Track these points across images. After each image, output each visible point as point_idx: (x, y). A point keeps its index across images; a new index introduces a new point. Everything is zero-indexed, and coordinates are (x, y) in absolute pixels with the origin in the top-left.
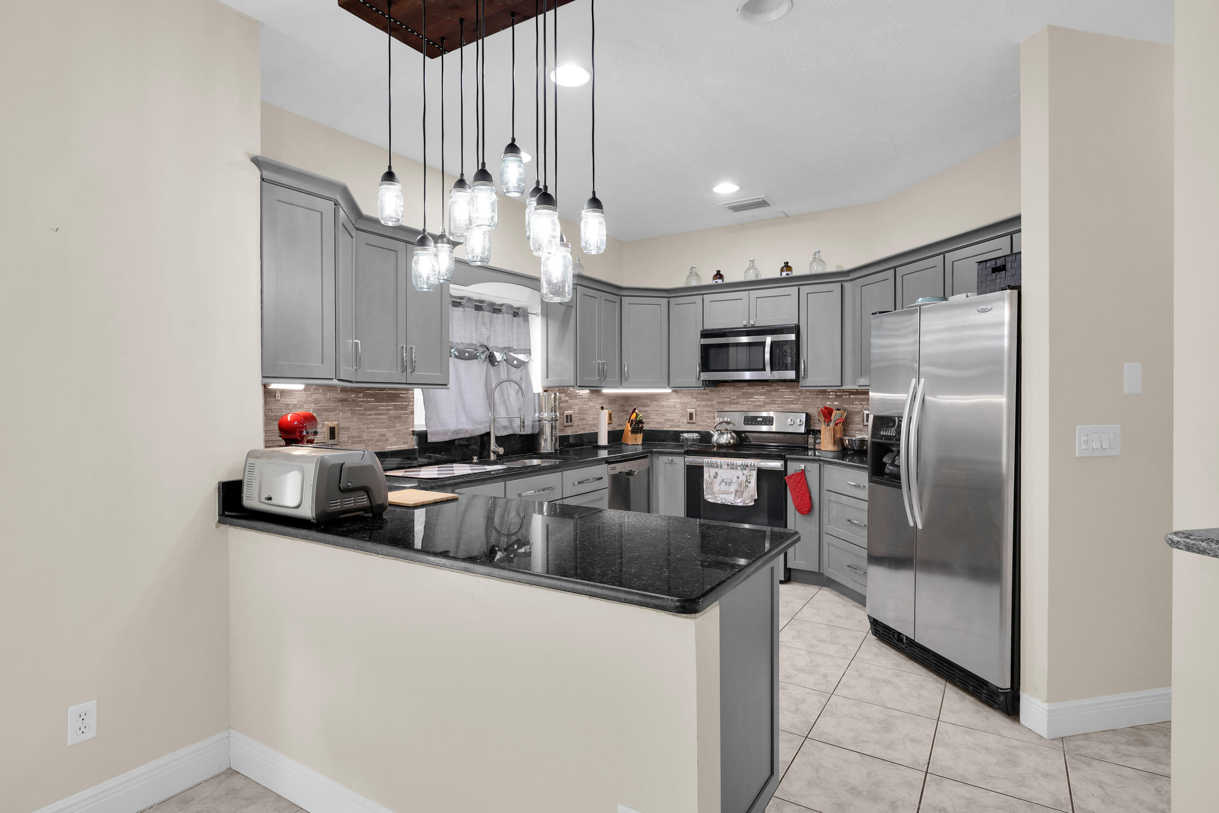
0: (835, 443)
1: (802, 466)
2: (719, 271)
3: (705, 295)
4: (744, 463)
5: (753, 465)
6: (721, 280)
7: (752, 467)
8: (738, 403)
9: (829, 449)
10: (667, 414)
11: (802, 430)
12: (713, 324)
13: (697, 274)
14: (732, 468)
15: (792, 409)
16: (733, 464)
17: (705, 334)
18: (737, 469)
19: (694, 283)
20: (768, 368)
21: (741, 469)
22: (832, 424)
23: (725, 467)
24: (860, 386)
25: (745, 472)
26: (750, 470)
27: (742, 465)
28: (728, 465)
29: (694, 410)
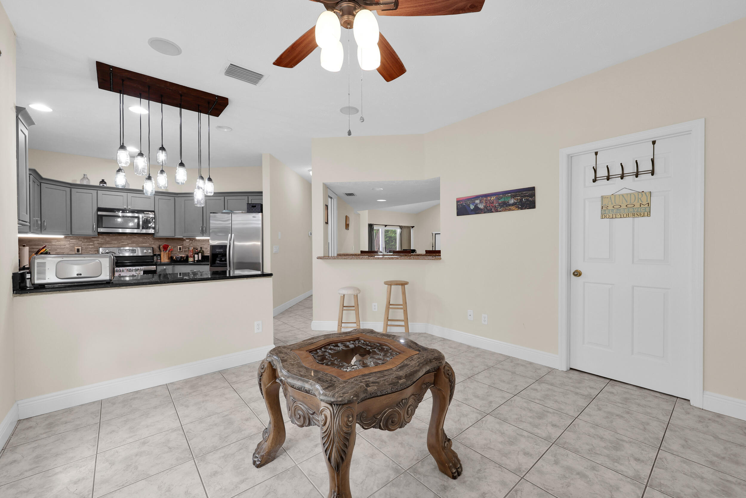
0: (169, 259)
1: (165, 267)
2: (104, 180)
3: (98, 191)
4: (136, 269)
5: (141, 269)
6: (106, 185)
7: (141, 270)
8: (111, 244)
9: (166, 261)
10: (58, 250)
11: (152, 254)
12: (103, 205)
13: (87, 178)
14: (130, 271)
15: (144, 246)
16: (130, 269)
17: (99, 209)
18: (132, 271)
19: (85, 183)
20: (141, 228)
21: (135, 271)
22: (167, 251)
23: (125, 271)
24: (183, 236)
25: (137, 272)
26: (140, 271)
27: (135, 269)
28: (127, 270)
29: (81, 247)
